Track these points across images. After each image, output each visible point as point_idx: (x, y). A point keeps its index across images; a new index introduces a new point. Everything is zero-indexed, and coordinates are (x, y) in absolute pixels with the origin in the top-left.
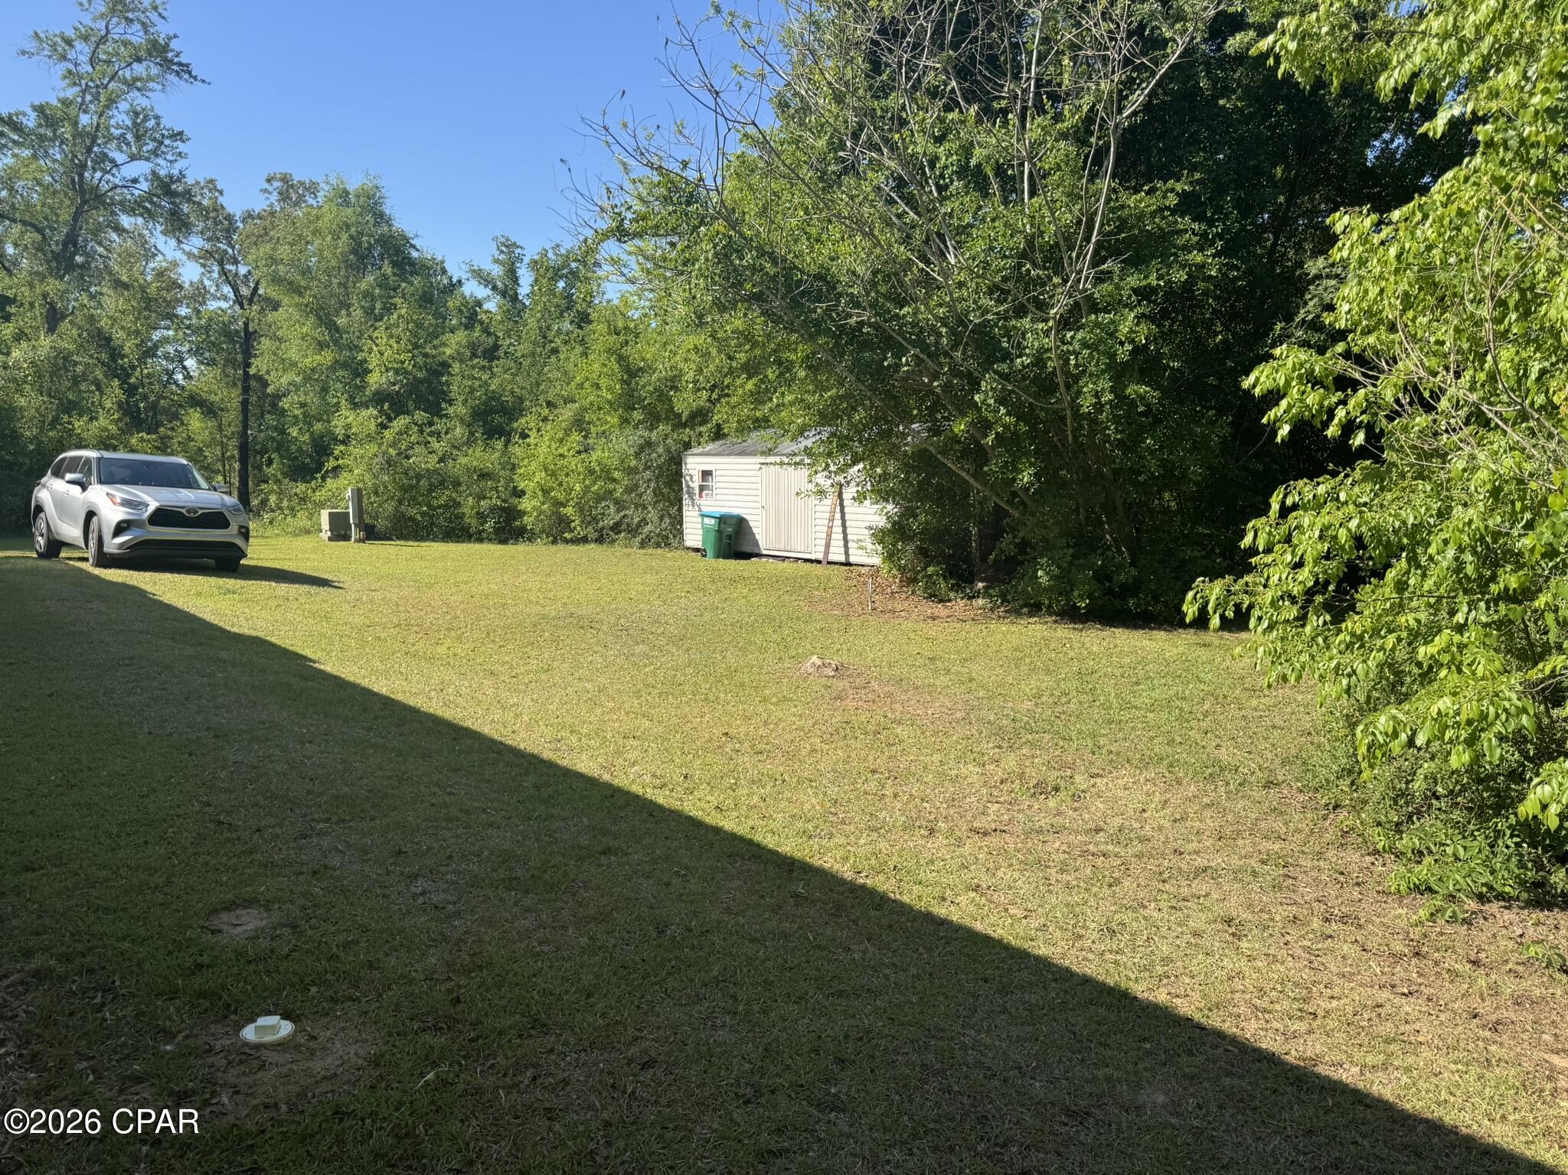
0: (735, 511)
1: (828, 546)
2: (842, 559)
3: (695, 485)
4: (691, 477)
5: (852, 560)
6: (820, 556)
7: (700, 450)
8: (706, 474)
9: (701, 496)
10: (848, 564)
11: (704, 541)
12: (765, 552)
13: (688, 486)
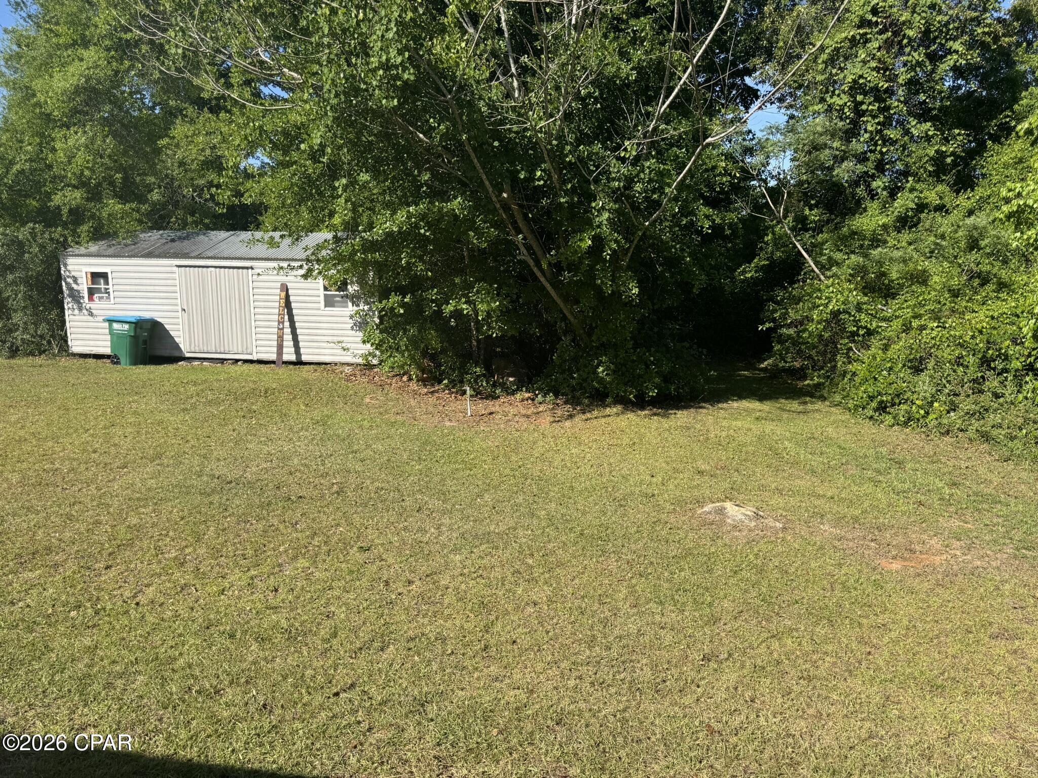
0: (147, 315)
1: (280, 347)
2: (293, 358)
3: (83, 286)
4: (75, 280)
5: (304, 358)
6: (273, 357)
7: (82, 250)
8: (96, 276)
9: (91, 298)
10: (299, 363)
11: (113, 347)
12: (188, 355)
13: (71, 289)
